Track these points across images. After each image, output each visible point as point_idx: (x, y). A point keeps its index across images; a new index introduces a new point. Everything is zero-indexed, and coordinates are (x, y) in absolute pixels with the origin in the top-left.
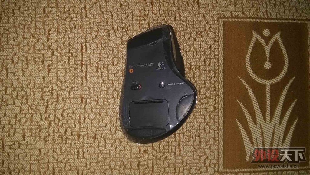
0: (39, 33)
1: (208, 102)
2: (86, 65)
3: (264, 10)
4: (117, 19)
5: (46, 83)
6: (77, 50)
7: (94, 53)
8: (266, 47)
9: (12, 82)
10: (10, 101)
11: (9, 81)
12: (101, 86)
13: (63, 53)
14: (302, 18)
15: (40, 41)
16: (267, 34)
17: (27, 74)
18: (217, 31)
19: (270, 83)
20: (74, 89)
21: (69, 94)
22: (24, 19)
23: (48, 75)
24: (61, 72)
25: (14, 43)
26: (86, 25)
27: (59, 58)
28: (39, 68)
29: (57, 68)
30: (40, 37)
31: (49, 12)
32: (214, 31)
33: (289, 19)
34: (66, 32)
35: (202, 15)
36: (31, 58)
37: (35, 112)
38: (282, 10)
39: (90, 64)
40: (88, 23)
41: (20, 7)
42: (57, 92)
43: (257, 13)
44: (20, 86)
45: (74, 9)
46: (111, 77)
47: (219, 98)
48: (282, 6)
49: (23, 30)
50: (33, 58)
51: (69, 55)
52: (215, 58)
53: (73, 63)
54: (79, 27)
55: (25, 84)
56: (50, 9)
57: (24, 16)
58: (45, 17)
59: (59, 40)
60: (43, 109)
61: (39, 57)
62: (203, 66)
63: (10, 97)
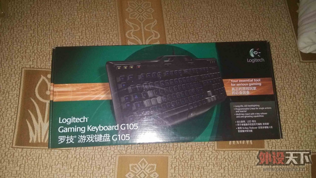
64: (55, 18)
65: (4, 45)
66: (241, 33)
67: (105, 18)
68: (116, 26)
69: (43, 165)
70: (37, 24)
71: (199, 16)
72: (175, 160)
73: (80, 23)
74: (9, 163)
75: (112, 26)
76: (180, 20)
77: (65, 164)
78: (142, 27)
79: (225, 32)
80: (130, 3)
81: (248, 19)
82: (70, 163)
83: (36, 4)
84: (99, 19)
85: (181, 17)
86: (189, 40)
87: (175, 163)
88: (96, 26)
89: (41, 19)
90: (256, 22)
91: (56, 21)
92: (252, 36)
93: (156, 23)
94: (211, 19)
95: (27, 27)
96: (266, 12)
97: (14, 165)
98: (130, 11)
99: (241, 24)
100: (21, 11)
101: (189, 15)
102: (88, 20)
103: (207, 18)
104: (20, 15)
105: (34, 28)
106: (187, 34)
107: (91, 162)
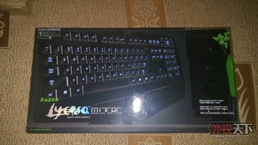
64: (72, 16)
65: (30, 39)
66: (234, 28)
67: (114, 16)
68: (125, 22)
69: (64, 141)
70: (57, 21)
71: (196, 13)
72: (178, 139)
73: (93, 21)
74: (36, 140)
75: (121, 22)
76: (179, 17)
77: (84, 142)
78: (147, 24)
80: (135, 3)
81: (239, 16)
82: (88, 140)
83: (56, 4)
84: (110, 17)
85: (181, 14)
87: (178, 142)
88: (107, 23)
89: (61, 17)
90: (246, 18)
91: (73, 19)
92: (243, 31)
93: (159, 20)
94: (207, 16)
95: (49, 24)
96: (254, 10)
97: (40, 141)
98: (135, 9)
99: (233, 20)
100: (44, 10)
101: (188, 12)
102: (100, 17)
103: (204, 15)
104: (43, 13)
105: (55, 24)
107: (105, 140)
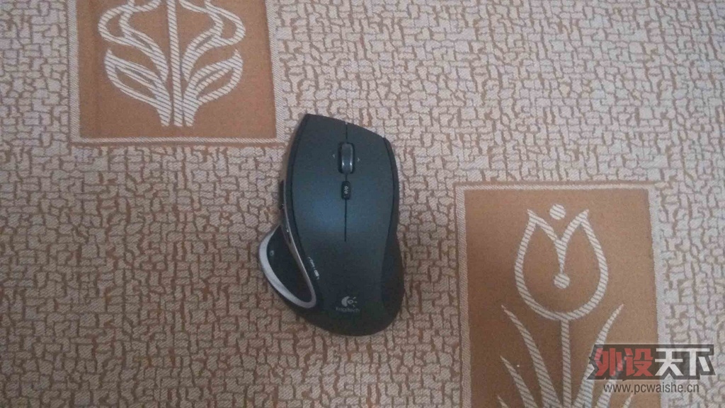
0: (89, 225)
1: (438, 359)
2: (183, 287)
3: (553, 165)
4: (248, 191)
5: (102, 325)
6: (165, 257)
7: (199, 261)
8: (558, 241)
9: (33, 324)
10: (30, 365)
11: (29, 324)
12: (213, 330)
13: (137, 265)
14: (636, 178)
15: (92, 240)
16: (559, 214)
17: (62, 309)
18: (452, 211)
19: (570, 318)
20: (158, 337)
21: (148, 347)
22: (60, 197)
23: (106, 309)
24: (131, 304)
25: (38, 246)
26: (184, 204)
27: (128, 274)
28: (88, 295)
29: (123, 295)
30: (92, 231)
31: (112, 182)
32: (445, 211)
33: (608, 182)
34: (144, 220)
35: (421, 179)
36: (73, 275)
37: (80, 386)
38: (592, 162)
39: (192, 284)
40: (188, 201)
41: (52, 174)
42: (123, 344)
43: (538, 171)
44: (50, 333)
45: (162, 173)
46: (234, 309)
47: (461, 350)
48: (592, 154)
49: (58, 218)
50: (75, 277)
51: (149, 267)
52: (449, 266)
53: (156, 284)
54: (171, 210)
55: (58, 328)
56: (112, 176)
57: (60, 191)
58: (103, 192)
59: (129, 239)
60: (95, 381)
61: (89, 274)
62: (427, 282)
63: (29, 355)
79: (514, 14)
86: (365, 50)
106: (356, 23)
